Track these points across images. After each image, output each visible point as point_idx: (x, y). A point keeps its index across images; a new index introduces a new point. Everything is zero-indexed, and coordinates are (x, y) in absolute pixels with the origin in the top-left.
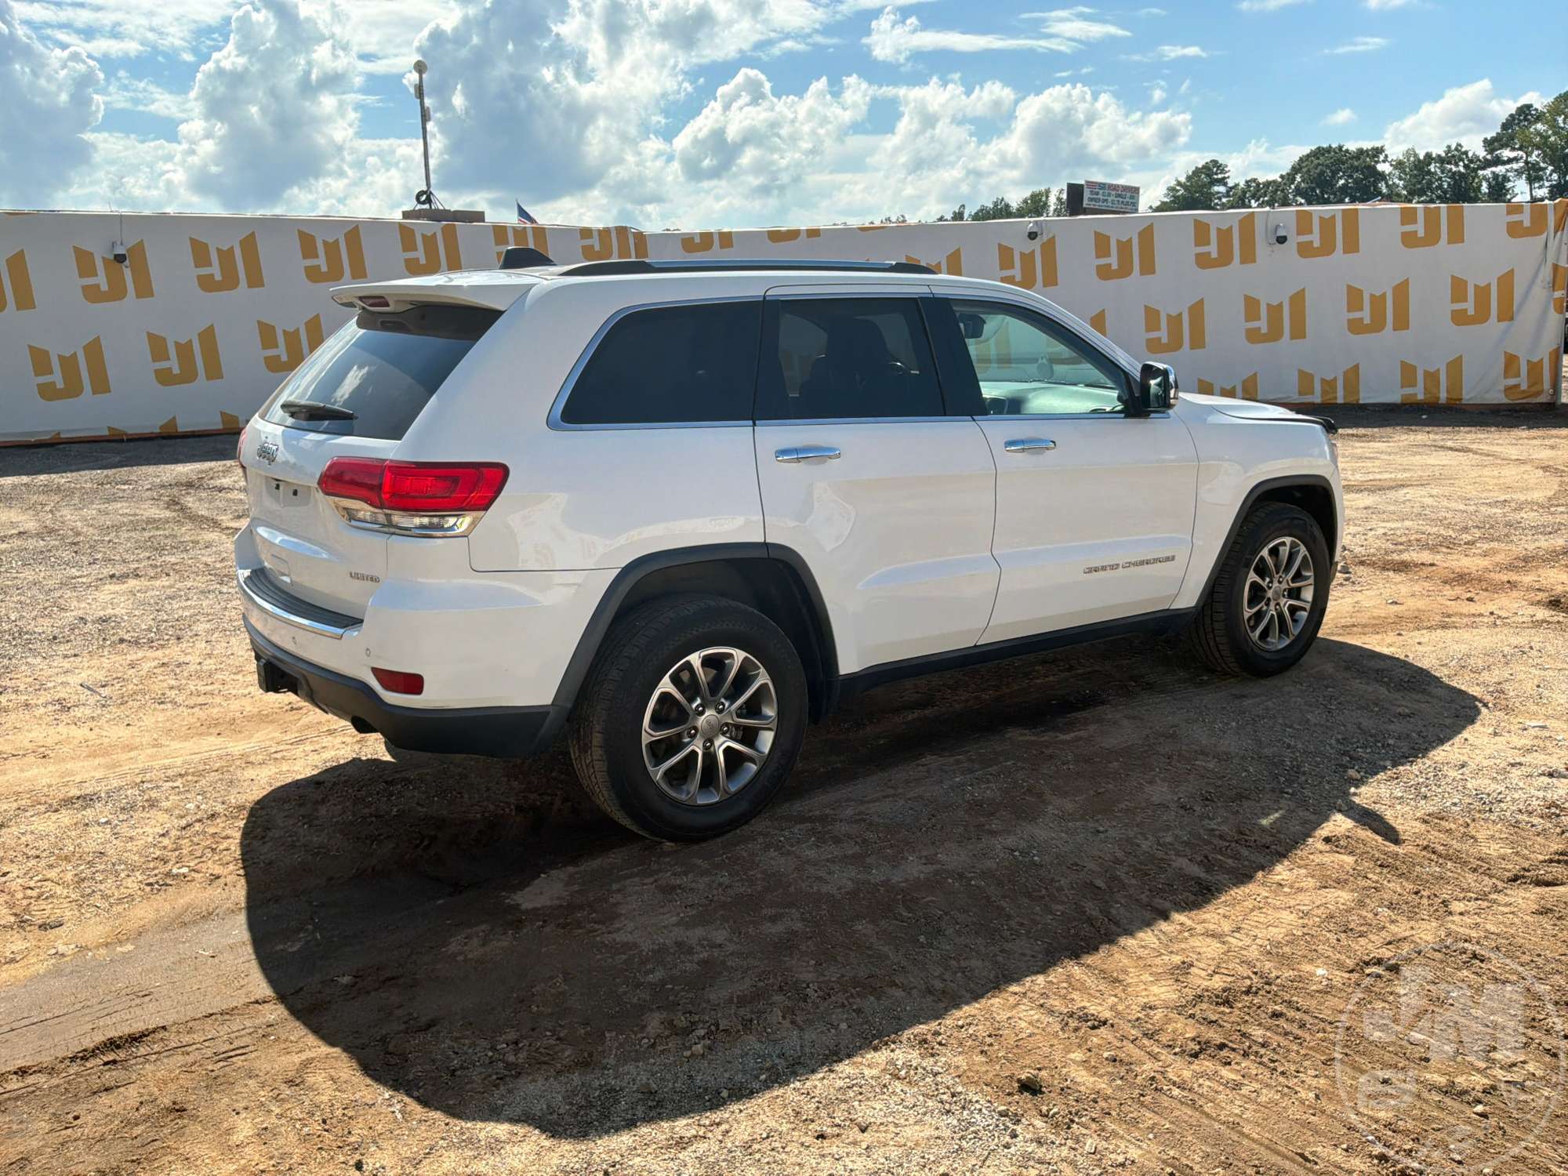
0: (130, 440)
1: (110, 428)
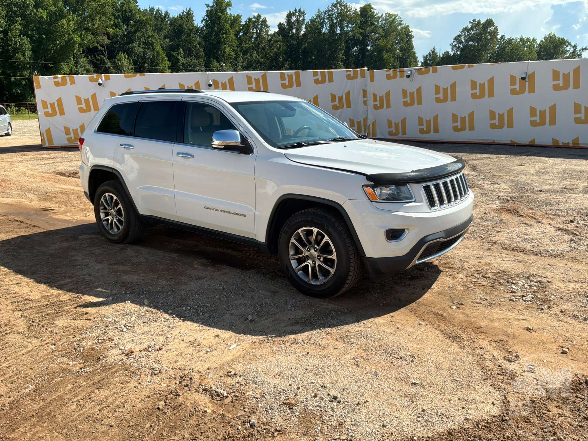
0: (517, 146)
1: (511, 141)
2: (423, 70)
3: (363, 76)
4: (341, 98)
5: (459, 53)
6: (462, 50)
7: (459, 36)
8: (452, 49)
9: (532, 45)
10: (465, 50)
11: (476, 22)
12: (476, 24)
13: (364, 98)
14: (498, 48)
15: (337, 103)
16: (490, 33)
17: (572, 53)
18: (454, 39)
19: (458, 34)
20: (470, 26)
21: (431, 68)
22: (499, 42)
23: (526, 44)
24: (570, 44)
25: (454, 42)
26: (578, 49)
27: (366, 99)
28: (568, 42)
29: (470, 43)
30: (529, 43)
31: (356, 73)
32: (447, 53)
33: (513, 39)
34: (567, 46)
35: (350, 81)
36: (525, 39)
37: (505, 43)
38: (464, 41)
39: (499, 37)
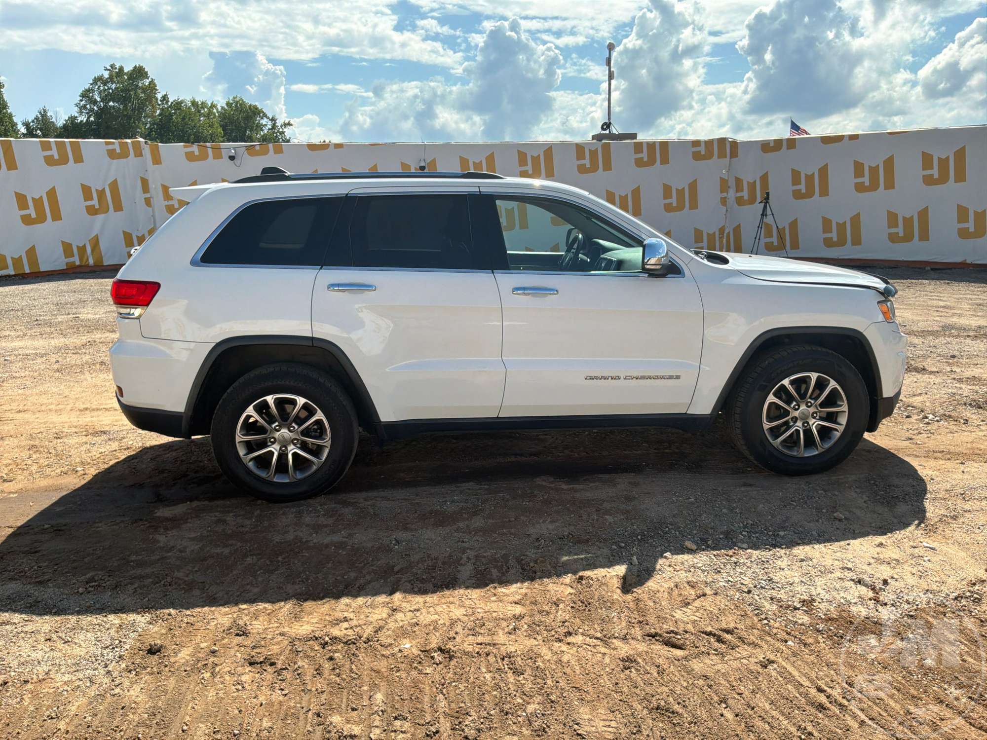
2: (257, 148)
3: (139, 154)
4: (101, 194)
5: (92, 119)
6: (98, 115)
7: (88, 90)
8: (81, 113)
9: (210, 113)
10: (102, 113)
11: (116, 68)
12: (117, 73)
13: (144, 193)
14: (160, 115)
15: (95, 202)
16: (144, 89)
17: (272, 129)
18: (80, 96)
19: (87, 88)
20: (106, 75)
21: (271, 145)
22: (159, 105)
23: (202, 111)
24: (265, 116)
25: (81, 101)
26: (279, 123)
27: (148, 195)
28: (263, 112)
29: (111, 104)
30: (206, 110)
31: (124, 146)
32: (72, 119)
33: (182, 102)
34: (262, 118)
35: (115, 161)
36: (200, 103)
37: (170, 107)
38: (99, 100)
39: (159, 96)
